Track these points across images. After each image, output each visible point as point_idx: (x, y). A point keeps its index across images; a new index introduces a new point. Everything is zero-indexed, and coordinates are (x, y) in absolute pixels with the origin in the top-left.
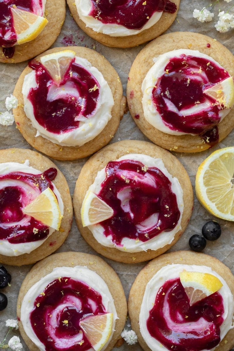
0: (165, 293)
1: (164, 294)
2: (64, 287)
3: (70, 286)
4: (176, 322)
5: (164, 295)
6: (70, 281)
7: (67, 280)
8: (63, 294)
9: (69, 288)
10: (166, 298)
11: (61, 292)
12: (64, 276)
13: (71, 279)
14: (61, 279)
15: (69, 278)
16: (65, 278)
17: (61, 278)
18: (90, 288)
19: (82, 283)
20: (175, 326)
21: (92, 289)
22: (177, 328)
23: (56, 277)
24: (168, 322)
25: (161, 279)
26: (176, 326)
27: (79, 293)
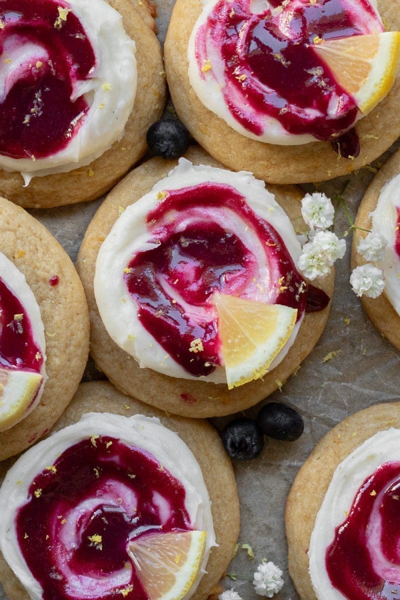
0: (378, 492)
1: (373, 493)
2: (103, 459)
3: (116, 459)
4: (393, 560)
5: (373, 496)
6: (118, 447)
7: (111, 443)
8: (97, 474)
9: (113, 462)
10: (378, 503)
11: (95, 469)
12: (105, 434)
13: (119, 442)
14: (96, 440)
15: (115, 441)
16: (107, 439)
17: (97, 437)
18: (161, 469)
19: (144, 454)
20: (390, 570)
21: (165, 472)
22: (394, 575)
23: (85, 435)
24: (375, 558)
25: (372, 457)
26: (393, 569)
27: (134, 476)
